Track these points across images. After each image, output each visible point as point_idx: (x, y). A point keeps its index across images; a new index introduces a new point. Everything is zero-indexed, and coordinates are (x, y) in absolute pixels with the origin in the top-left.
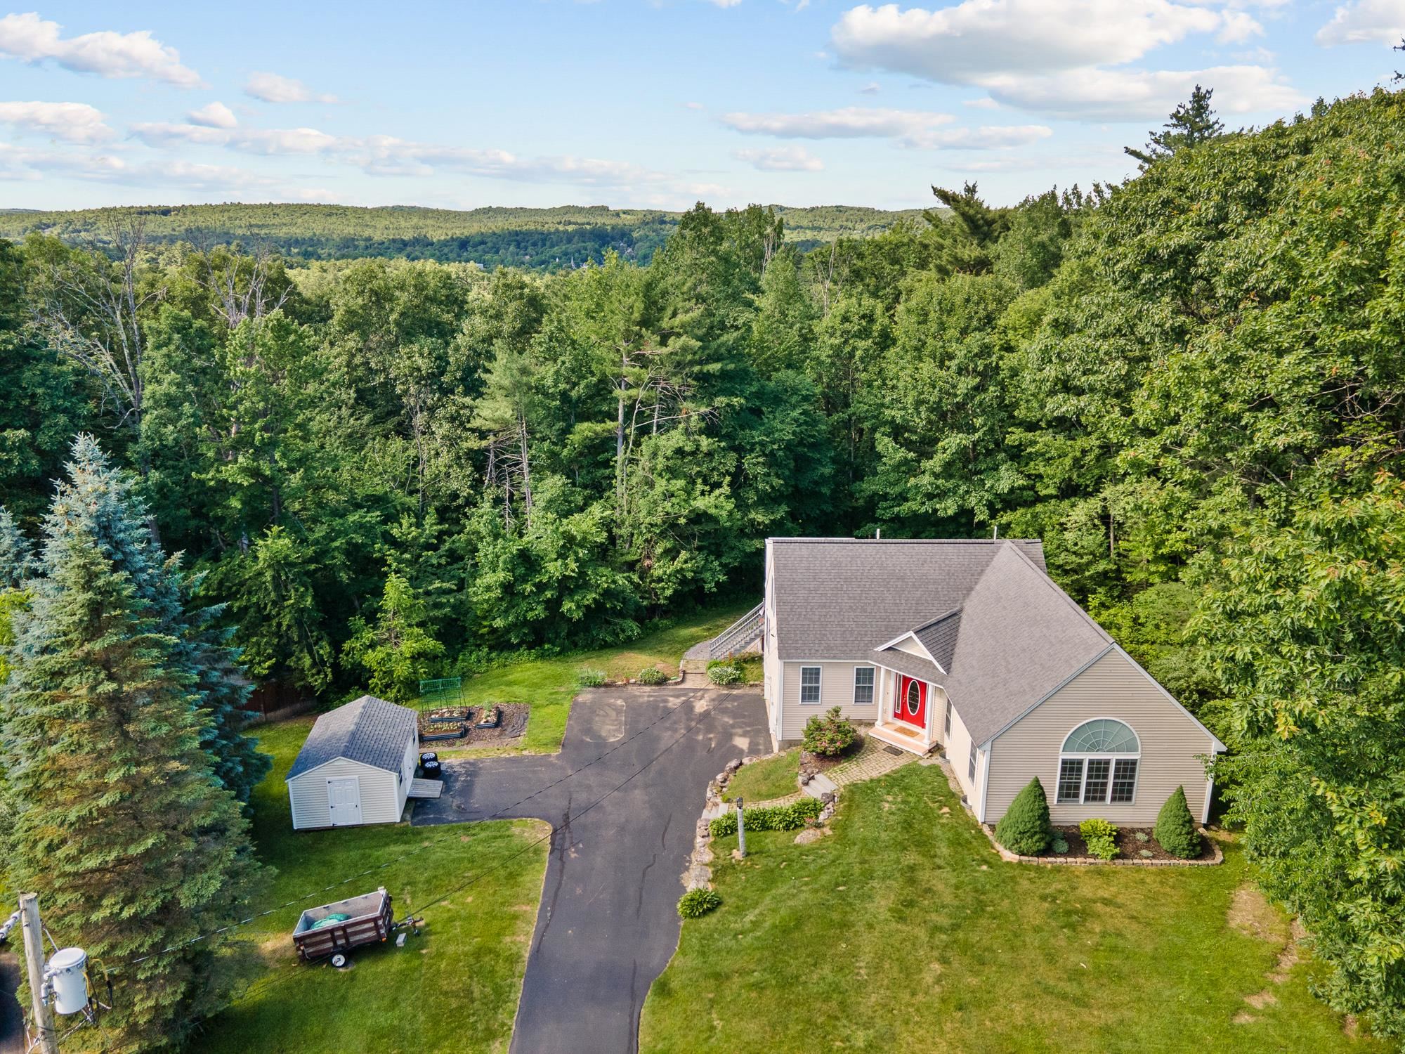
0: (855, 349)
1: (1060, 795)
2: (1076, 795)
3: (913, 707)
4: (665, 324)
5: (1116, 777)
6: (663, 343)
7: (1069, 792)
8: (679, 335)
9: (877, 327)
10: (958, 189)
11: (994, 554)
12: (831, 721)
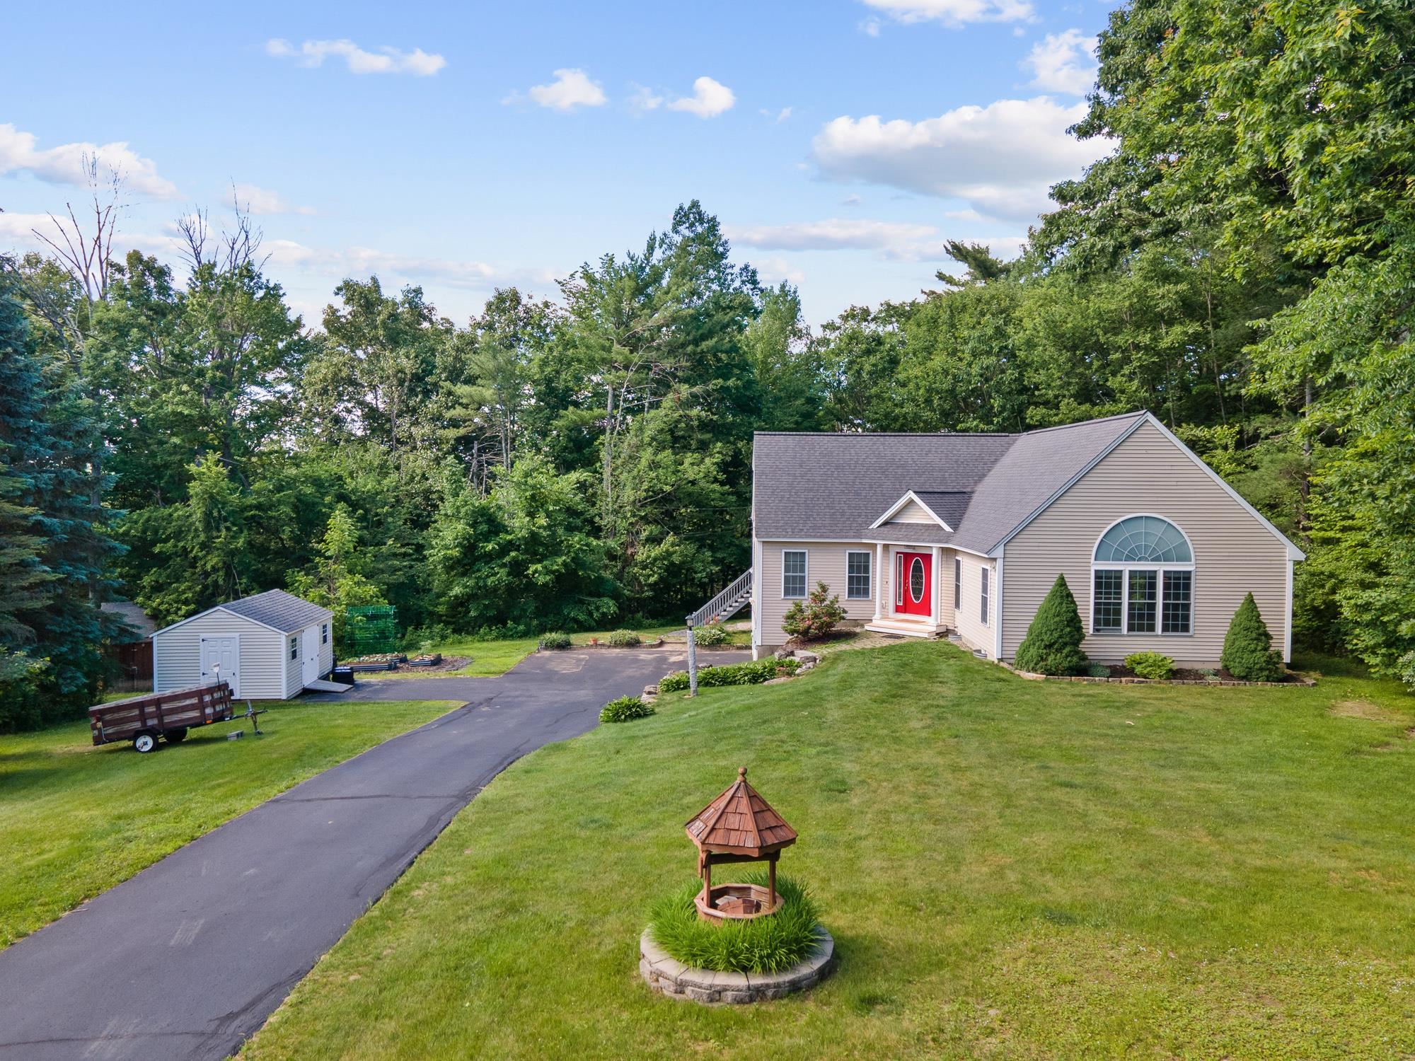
1: (1097, 622)
2: (1118, 623)
3: (917, 592)
5: (1166, 596)
7: (1107, 617)
11: (1010, 445)
12: (818, 599)
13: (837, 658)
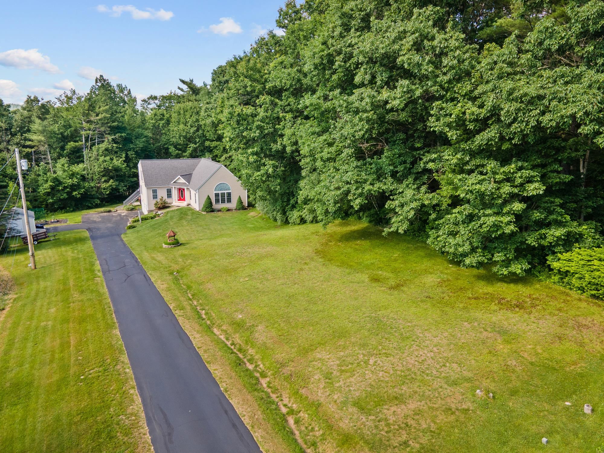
0: (159, 124)
1: (215, 202)
2: (219, 202)
3: (182, 197)
4: (97, 110)
5: (227, 197)
6: (97, 115)
7: (217, 201)
8: (102, 113)
9: (165, 118)
10: (187, 80)
11: (200, 161)
12: (161, 200)
13: (168, 212)
